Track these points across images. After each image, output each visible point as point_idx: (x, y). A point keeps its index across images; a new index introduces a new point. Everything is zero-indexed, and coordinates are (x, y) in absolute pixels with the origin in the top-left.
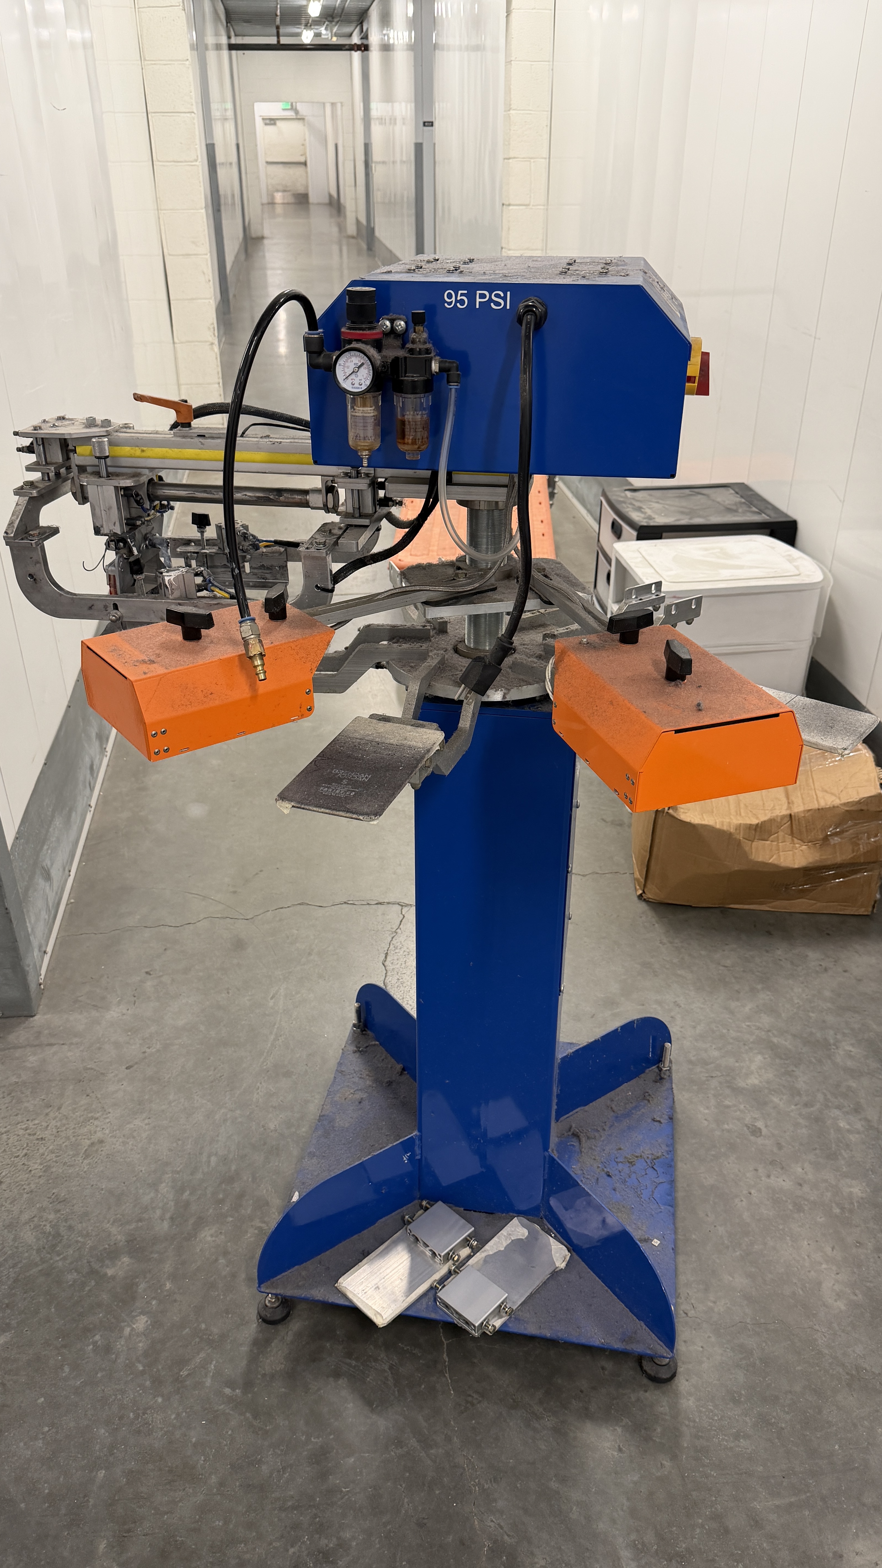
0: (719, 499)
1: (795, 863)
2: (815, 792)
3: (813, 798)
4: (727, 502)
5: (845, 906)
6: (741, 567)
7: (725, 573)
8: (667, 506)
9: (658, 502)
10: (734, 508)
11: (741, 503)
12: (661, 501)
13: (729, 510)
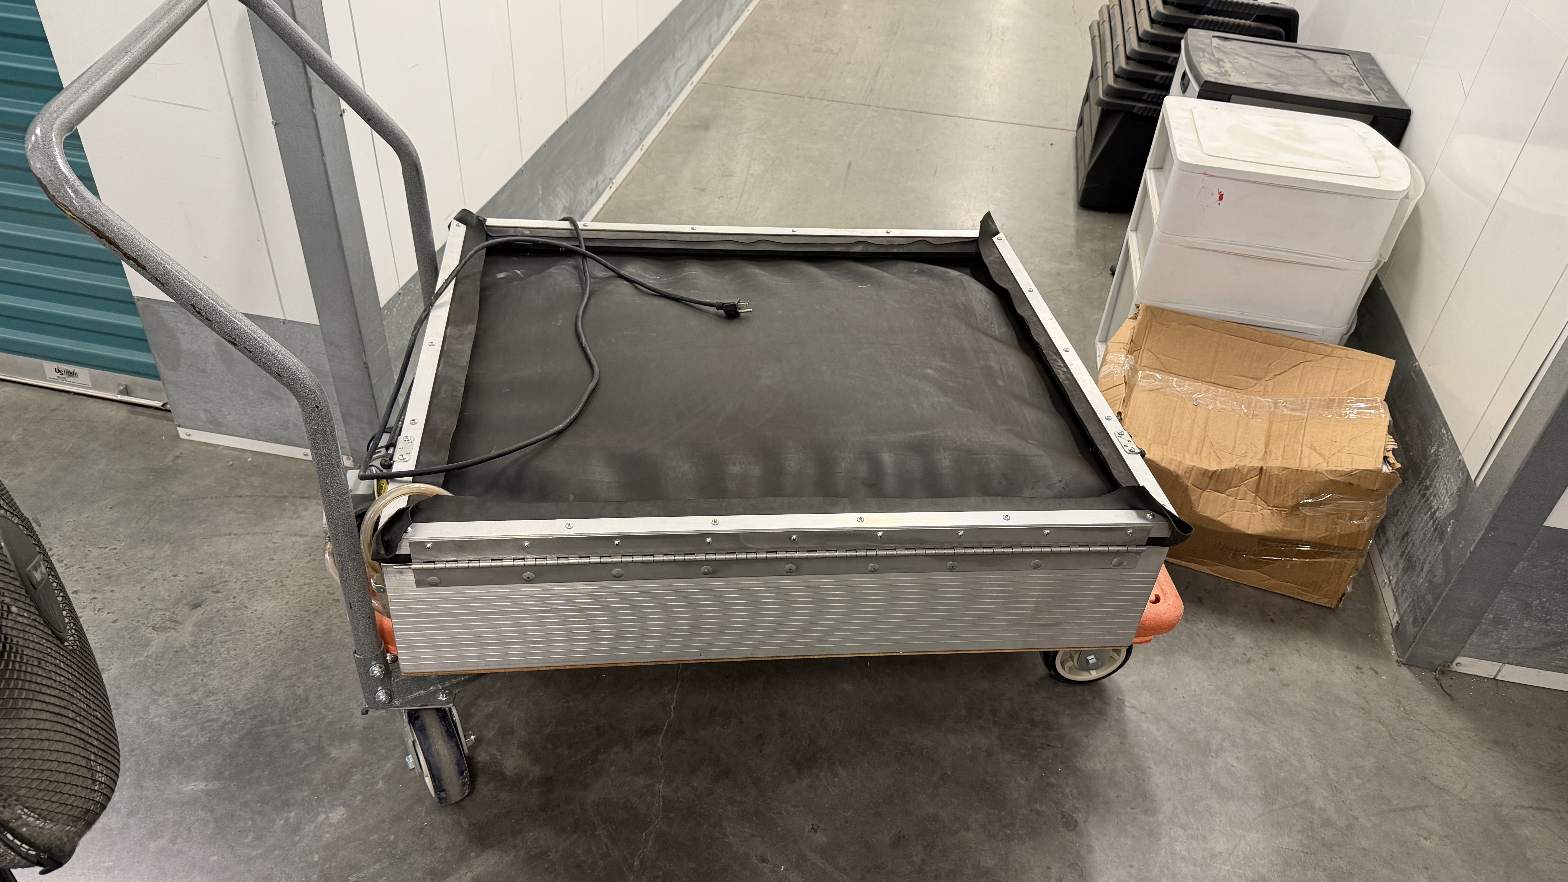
0: (1327, 69)
1: (1249, 528)
2: (1302, 447)
3: (1297, 454)
4: (1336, 73)
5: (1305, 591)
6: (1310, 155)
7: (1284, 158)
8: (1254, 64)
9: (1247, 58)
10: (1340, 81)
11: (1352, 77)
12: (1250, 57)
13: (1333, 83)
